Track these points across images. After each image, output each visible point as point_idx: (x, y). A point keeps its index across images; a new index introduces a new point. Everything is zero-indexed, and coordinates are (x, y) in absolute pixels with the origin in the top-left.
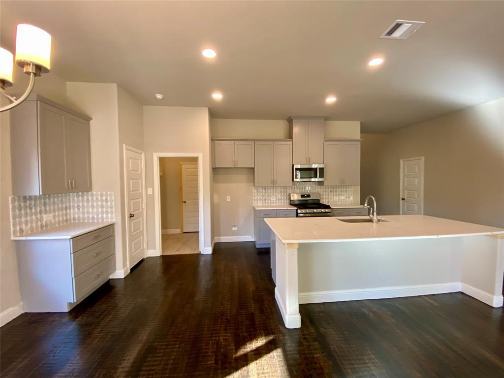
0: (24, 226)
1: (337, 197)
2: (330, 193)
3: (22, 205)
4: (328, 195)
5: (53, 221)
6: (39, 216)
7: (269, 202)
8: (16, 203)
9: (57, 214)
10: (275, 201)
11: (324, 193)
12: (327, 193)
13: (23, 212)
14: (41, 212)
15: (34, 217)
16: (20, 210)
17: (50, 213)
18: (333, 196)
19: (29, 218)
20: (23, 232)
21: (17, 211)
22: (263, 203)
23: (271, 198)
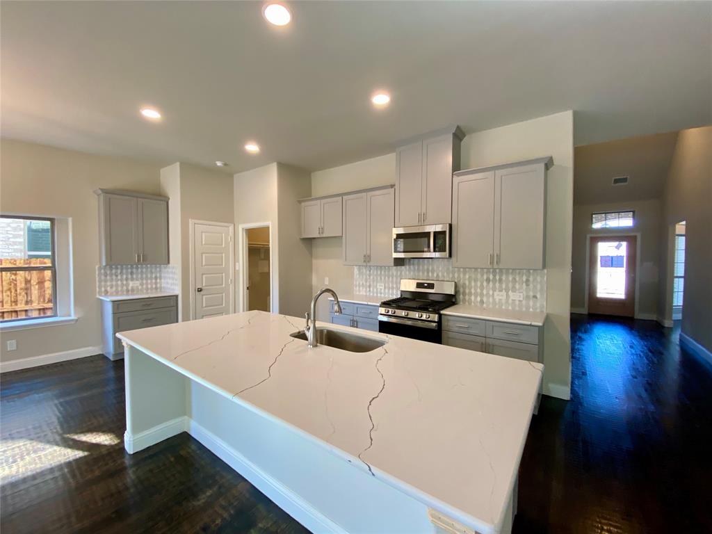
0: (109, 289)
1: (504, 293)
2: (485, 284)
3: (108, 272)
4: (482, 287)
5: (140, 287)
6: (125, 282)
7: (375, 290)
8: (103, 271)
9: (144, 282)
11: (473, 284)
12: (479, 284)
13: (108, 278)
14: (127, 279)
15: (119, 283)
16: (106, 276)
17: (137, 280)
18: (494, 290)
19: (114, 283)
20: (107, 292)
21: (103, 278)
22: (366, 292)
23: (377, 285)
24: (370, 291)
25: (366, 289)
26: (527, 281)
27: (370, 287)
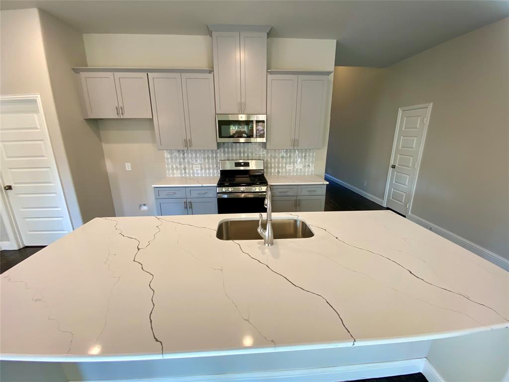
2: (281, 160)
4: (279, 162)
7: (191, 172)
11: (273, 160)
18: (286, 164)
23: (193, 167)
24: (185, 172)
25: (181, 171)
26: (305, 156)
27: (185, 169)
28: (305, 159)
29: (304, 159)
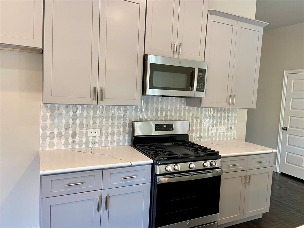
1: (215, 128)
7: (84, 140)
10: (97, 140)
12: (199, 121)
22: (66, 144)
23: (87, 132)
25: (67, 139)
27: (74, 135)
28: (228, 120)
29: (226, 119)
